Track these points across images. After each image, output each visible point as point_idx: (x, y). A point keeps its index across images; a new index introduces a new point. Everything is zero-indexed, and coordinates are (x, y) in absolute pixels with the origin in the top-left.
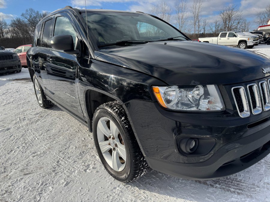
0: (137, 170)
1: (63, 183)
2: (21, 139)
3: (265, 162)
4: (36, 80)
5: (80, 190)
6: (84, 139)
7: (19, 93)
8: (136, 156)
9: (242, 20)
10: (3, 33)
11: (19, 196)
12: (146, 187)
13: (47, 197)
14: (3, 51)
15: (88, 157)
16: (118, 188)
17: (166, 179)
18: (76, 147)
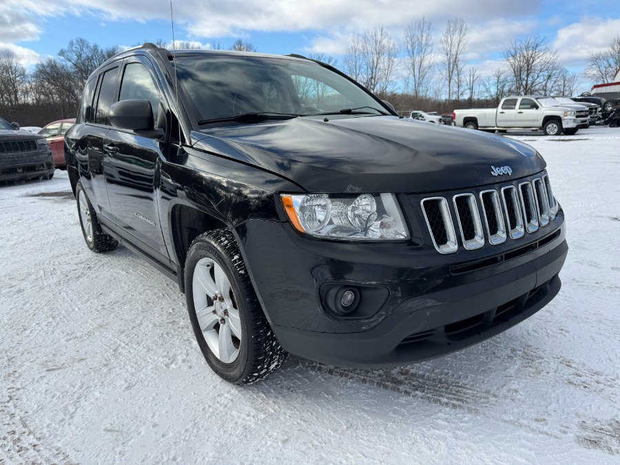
0: (261, 355)
1: (122, 385)
2: (46, 309)
3: (524, 355)
4: (82, 192)
5: (154, 398)
6: (172, 311)
7: (46, 222)
8: (258, 328)
9: (558, 71)
10: (16, 92)
11: (36, 406)
12: (280, 393)
13: (90, 408)
14: (15, 132)
15: (177, 342)
16: (226, 395)
17: (322, 380)
18: (155, 325)
